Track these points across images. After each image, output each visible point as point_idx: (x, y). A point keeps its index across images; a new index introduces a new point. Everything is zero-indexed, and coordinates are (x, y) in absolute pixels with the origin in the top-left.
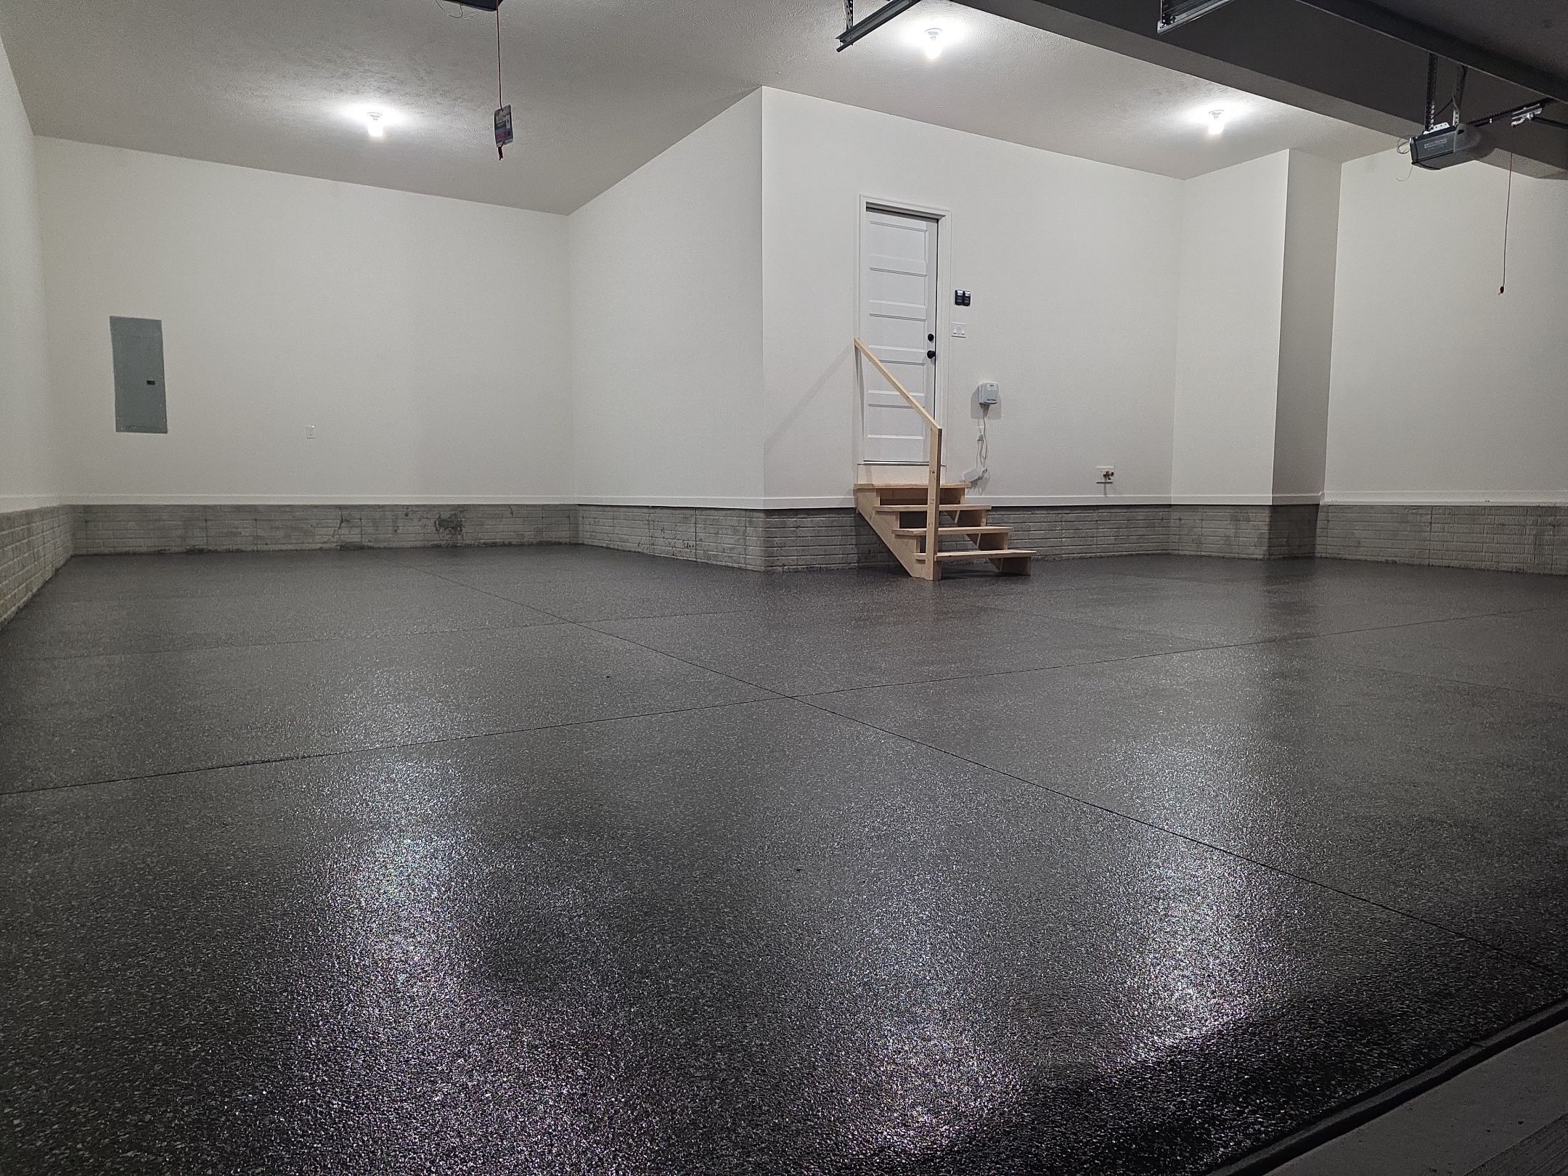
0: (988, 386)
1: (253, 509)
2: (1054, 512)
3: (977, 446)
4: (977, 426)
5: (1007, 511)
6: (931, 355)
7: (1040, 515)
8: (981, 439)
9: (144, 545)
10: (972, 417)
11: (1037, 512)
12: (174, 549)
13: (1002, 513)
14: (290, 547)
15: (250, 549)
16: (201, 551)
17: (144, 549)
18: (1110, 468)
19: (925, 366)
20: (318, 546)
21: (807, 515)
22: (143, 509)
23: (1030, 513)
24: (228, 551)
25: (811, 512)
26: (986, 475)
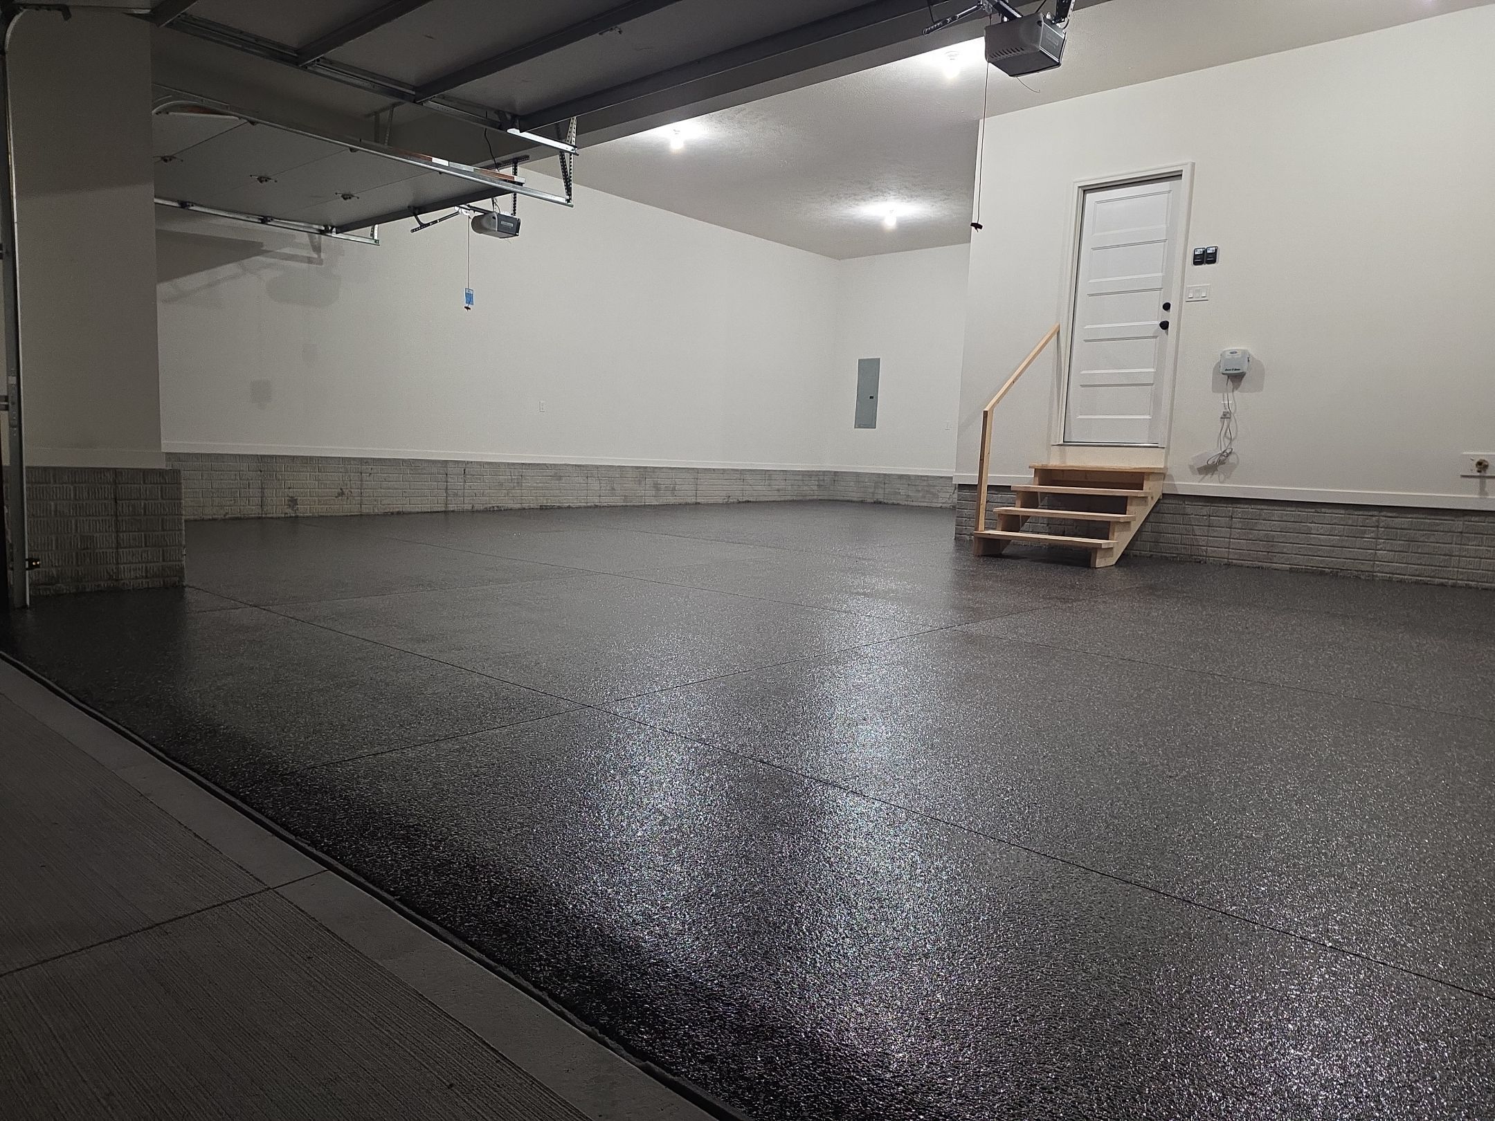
0: (1228, 353)
1: (908, 477)
2: (1361, 513)
3: (1220, 425)
4: (1218, 403)
5: (1269, 505)
6: (1164, 325)
7: (1329, 514)
8: (1226, 416)
9: (855, 496)
10: (1213, 392)
11: (1323, 510)
12: (869, 500)
13: (1263, 507)
14: (925, 504)
15: (903, 504)
16: (880, 503)
17: (855, 499)
18: (1481, 454)
19: (1158, 338)
20: (940, 505)
21: (996, 491)
22: (858, 475)
23: (1313, 510)
24: (893, 504)
25: (1001, 489)
26: (1232, 459)
